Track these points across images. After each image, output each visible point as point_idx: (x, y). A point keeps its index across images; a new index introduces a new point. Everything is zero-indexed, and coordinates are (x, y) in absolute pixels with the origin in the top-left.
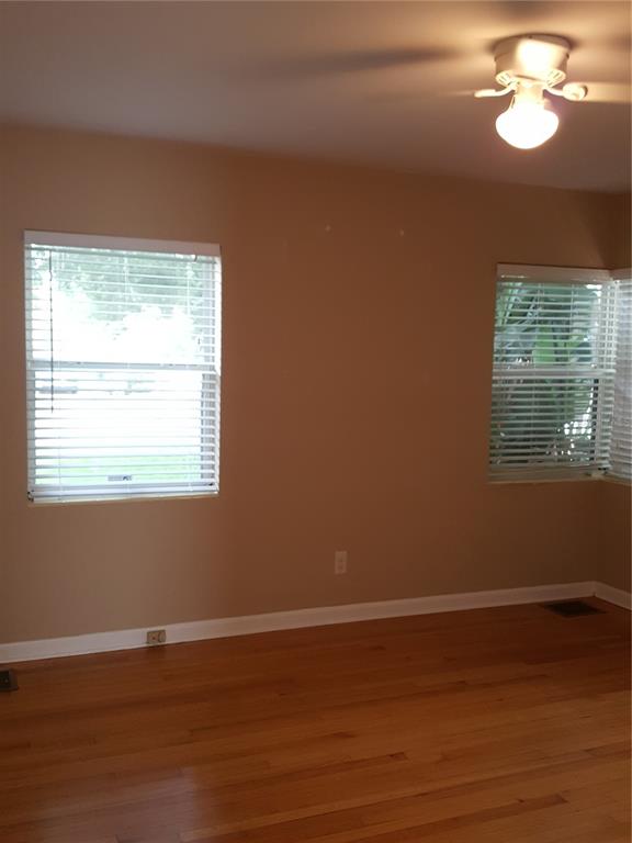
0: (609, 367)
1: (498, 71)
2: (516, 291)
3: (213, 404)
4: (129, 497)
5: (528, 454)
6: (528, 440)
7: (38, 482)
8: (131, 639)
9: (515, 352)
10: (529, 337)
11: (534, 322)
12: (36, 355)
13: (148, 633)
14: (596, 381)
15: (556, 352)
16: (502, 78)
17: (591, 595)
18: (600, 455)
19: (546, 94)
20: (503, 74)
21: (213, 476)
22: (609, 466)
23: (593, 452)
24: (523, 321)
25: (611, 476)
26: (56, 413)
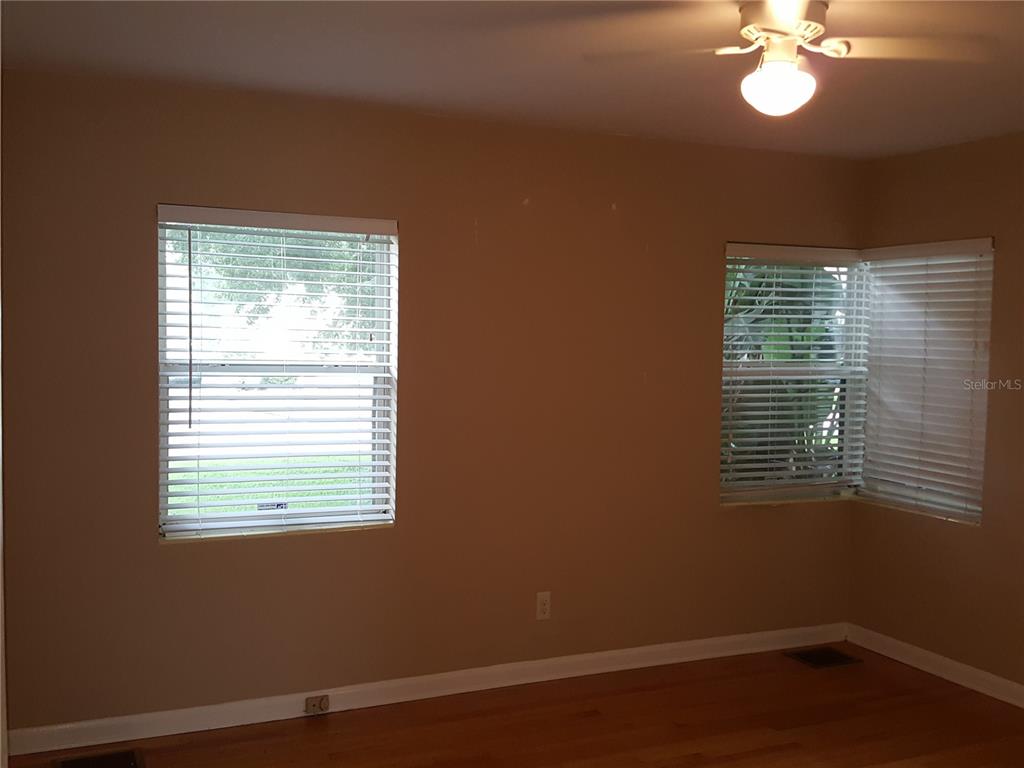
0: (858, 364)
1: (744, 24)
2: (740, 275)
3: (387, 414)
4: (285, 530)
5: (765, 470)
6: (765, 452)
7: (171, 513)
8: (287, 707)
9: (742, 347)
10: (759, 330)
11: (766, 312)
12: (170, 356)
13: (307, 700)
14: (843, 381)
15: (792, 347)
16: (750, 32)
17: (843, 639)
18: (850, 470)
19: (801, 50)
20: (750, 27)
21: (387, 501)
22: (862, 483)
23: (840, 466)
24: (751, 310)
25: (864, 496)
26: (195, 428)
